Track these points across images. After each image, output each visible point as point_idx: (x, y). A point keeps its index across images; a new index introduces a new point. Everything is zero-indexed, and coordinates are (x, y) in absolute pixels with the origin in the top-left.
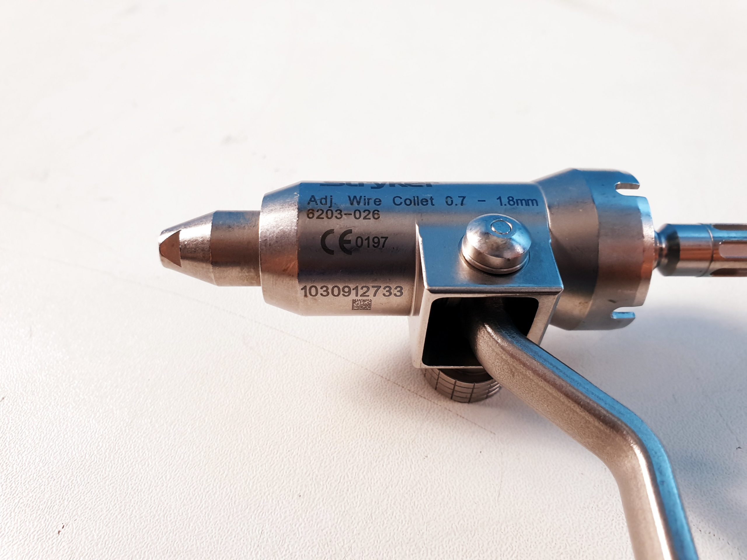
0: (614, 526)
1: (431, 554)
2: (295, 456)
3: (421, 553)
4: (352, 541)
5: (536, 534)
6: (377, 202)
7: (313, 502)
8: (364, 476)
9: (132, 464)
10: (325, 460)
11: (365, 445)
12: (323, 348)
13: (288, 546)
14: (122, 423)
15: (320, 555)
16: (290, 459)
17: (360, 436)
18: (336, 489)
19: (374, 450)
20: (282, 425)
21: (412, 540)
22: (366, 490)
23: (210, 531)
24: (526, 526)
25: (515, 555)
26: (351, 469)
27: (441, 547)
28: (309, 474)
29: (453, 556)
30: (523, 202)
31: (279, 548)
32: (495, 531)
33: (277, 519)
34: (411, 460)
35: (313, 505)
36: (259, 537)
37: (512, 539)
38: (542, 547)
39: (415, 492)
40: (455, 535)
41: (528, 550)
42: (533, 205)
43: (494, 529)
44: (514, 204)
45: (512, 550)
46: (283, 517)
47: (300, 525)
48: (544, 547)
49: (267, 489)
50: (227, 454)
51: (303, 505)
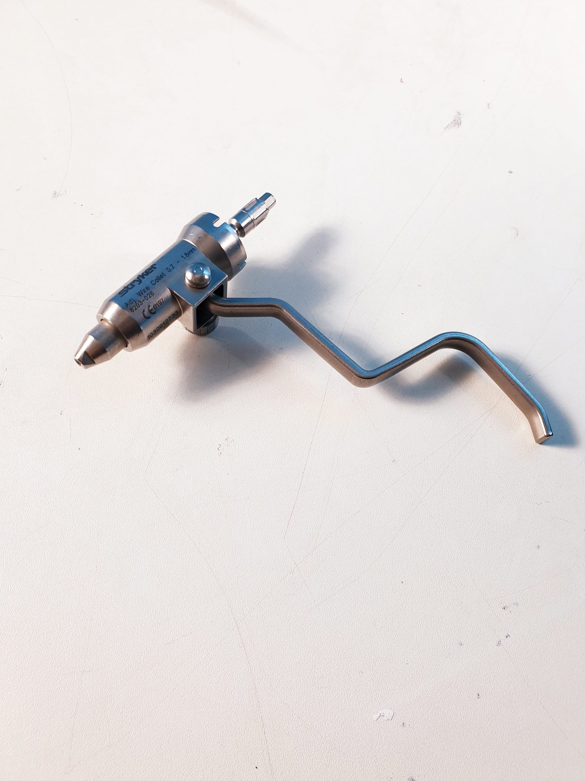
2: (146, 366)
6: (147, 288)
9: (79, 383)
14: (67, 368)
18: (166, 375)
20: (138, 355)
28: (154, 372)
30: (190, 252)
31: (150, 401)
33: (146, 391)
42: (194, 251)
44: (189, 256)
46: (148, 390)
47: (155, 391)
51: (155, 384)
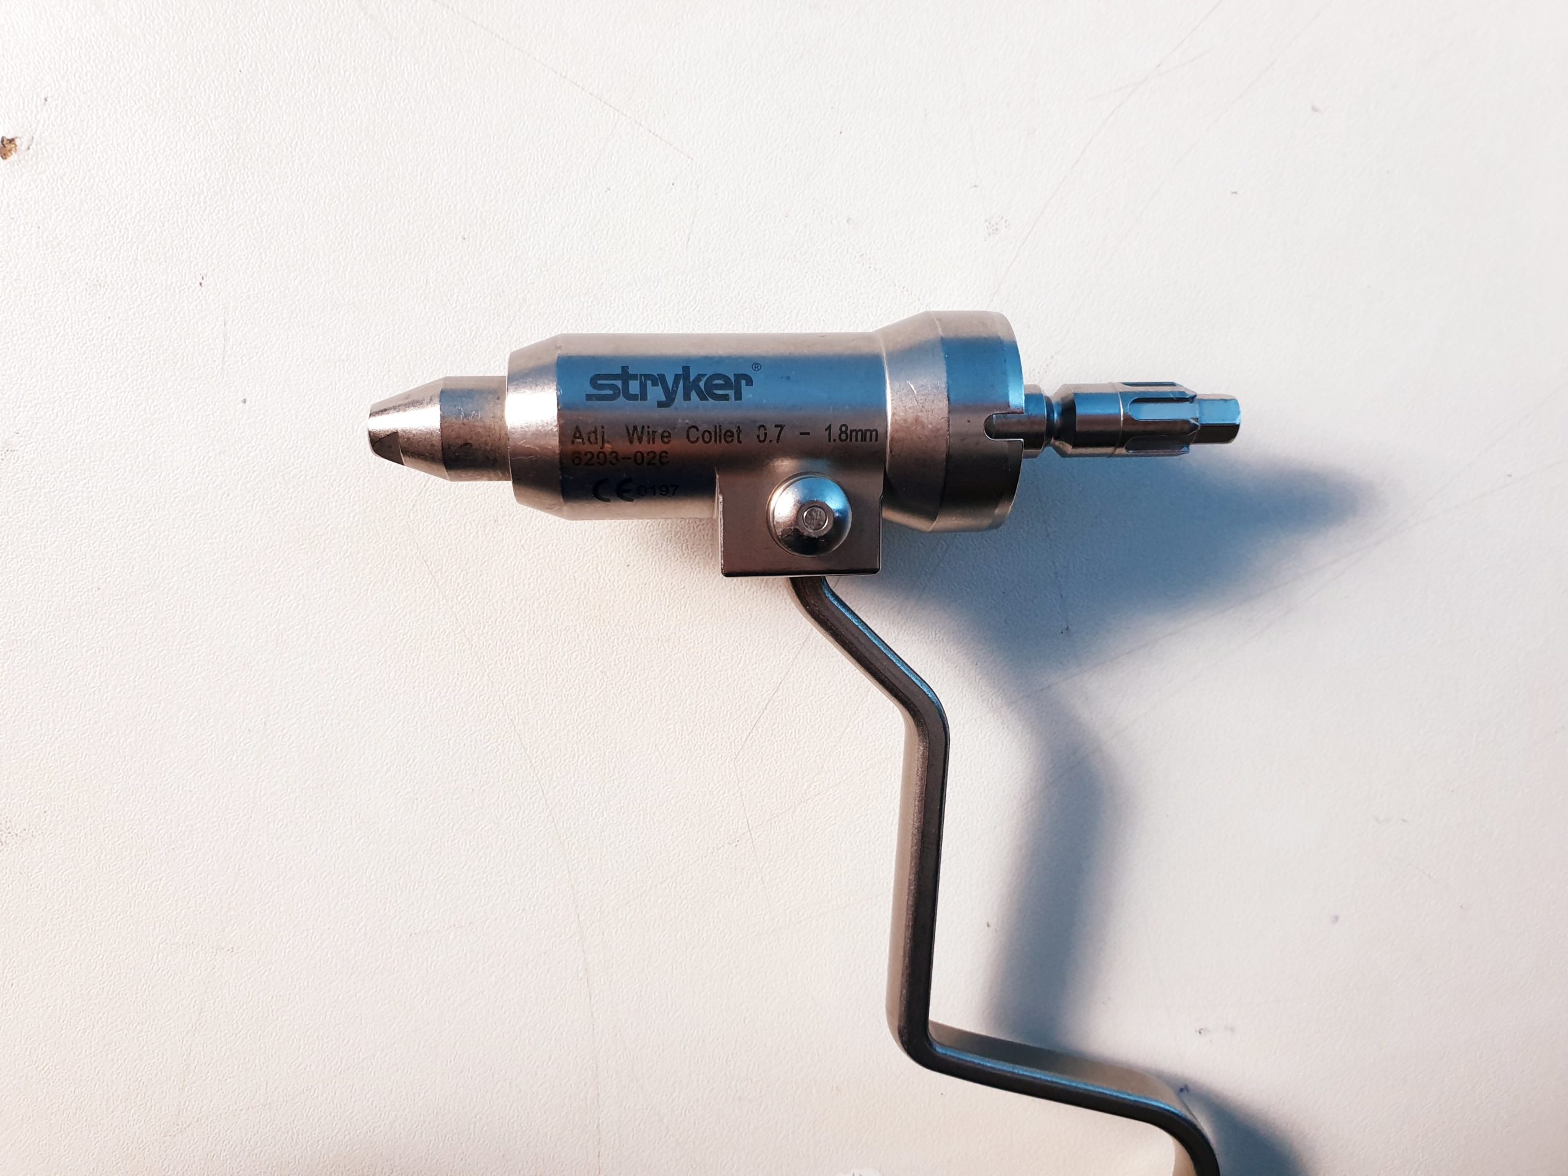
0: (806, 279)
1: (610, 306)
2: (453, 187)
3: (600, 305)
4: (526, 292)
5: (722, 286)
6: (665, 437)
7: (480, 245)
8: (536, 214)
10: (489, 192)
11: (537, 174)
12: (473, 22)
13: (458, 296)
15: (493, 307)
16: (448, 192)
17: (530, 159)
18: (505, 228)
19: (547, 180)
21: (590, 291)
22: (538, 232)
23: (369, 281)
24: (713, 277)
25: (698, 309)
26: (521, 205)
27: (621, 299)
28: (473, 210)
29: (633, 309)
31: (449, 300)
32: (679, 283)
33: (442, 266)
34: (591, 193)
35: (481, 250)
36: (424, 287)
37: (697, 292)
38: (727, 300)
39: (594, 234)
40: (636, 286)
41: (711, 304)
43: (679, 279)
45: (695, 303)
46: (448, 265)
47: (468, 273)
48: (729, 301)
49: (425, 230)
50: (370, 185)
51: (469, 249)
